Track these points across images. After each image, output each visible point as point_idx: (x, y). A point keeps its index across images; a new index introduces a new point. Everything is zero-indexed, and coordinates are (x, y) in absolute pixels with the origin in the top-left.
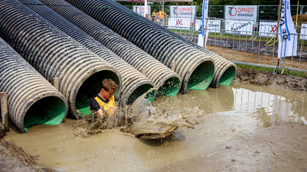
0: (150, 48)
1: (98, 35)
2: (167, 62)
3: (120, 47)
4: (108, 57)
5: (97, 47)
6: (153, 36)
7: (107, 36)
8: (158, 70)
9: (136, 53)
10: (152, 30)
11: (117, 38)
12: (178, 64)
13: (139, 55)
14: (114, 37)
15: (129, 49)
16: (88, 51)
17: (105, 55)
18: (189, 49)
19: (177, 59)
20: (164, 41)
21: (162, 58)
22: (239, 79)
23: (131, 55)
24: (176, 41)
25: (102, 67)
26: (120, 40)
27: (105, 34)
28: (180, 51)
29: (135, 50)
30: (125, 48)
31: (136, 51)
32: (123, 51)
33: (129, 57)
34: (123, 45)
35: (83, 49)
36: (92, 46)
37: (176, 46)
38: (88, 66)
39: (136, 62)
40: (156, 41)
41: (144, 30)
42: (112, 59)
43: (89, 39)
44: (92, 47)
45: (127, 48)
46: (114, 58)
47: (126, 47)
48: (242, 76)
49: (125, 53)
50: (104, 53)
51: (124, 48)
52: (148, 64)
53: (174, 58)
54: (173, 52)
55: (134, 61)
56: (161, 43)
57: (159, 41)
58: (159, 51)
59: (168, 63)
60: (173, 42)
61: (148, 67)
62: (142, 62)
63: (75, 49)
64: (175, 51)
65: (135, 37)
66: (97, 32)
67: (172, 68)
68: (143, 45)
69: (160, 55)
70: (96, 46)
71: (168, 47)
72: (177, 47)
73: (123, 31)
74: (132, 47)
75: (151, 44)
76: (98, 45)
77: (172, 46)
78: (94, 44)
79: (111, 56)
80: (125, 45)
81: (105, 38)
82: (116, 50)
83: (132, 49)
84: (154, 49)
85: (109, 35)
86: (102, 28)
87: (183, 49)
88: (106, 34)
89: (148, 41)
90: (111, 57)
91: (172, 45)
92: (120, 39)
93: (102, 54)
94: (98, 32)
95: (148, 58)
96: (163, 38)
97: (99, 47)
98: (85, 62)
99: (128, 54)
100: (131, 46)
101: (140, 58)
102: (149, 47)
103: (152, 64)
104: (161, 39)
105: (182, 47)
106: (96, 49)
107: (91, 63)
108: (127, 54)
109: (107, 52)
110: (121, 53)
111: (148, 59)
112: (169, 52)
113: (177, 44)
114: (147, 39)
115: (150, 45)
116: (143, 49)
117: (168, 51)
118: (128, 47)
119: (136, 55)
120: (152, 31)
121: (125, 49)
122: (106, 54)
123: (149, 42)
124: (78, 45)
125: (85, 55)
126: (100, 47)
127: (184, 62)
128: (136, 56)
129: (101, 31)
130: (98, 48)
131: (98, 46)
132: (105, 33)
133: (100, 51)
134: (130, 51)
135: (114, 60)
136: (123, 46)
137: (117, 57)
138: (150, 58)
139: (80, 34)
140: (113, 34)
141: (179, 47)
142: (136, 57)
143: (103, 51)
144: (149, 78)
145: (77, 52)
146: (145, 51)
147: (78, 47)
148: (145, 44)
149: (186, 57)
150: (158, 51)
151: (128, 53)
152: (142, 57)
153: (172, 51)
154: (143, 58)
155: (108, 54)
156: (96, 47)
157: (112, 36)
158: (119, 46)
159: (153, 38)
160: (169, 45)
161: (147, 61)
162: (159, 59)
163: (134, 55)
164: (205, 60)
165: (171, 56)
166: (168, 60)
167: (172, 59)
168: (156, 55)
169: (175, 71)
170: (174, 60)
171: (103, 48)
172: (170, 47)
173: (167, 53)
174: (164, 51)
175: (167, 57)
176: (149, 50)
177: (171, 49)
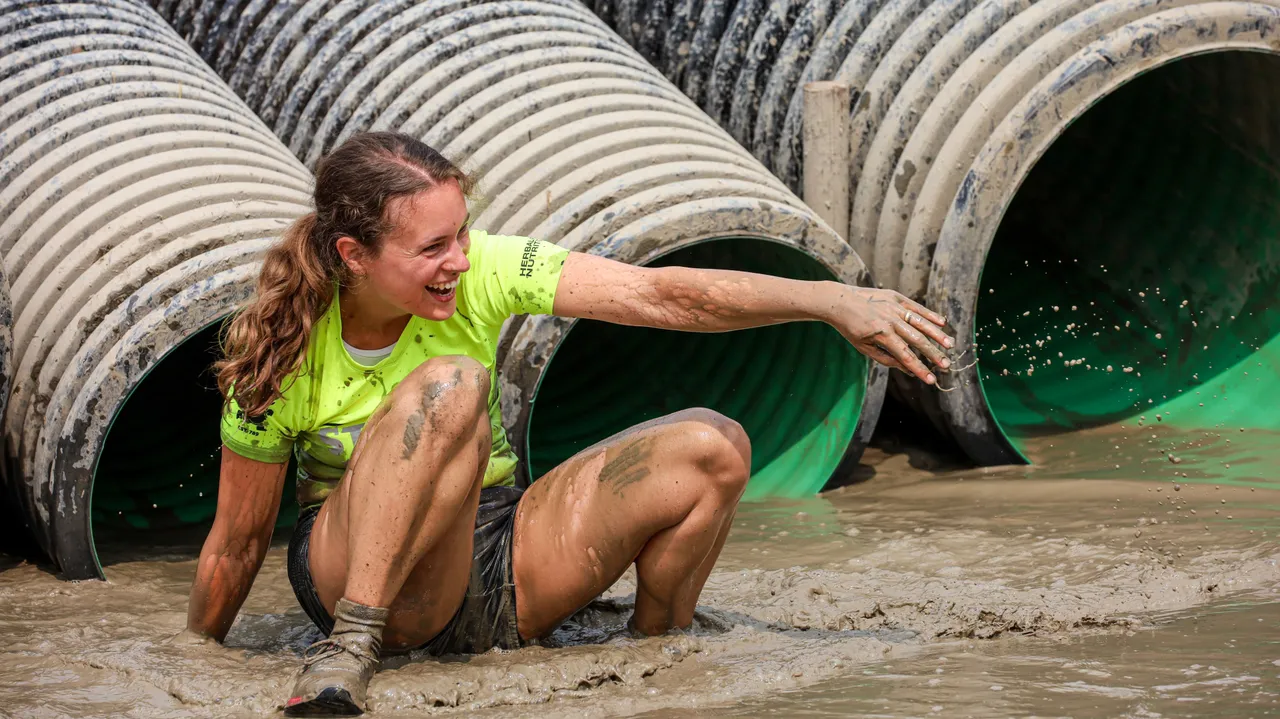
19: (880, 51)
21: (750, 52)
23: (355, 26)
33: (331, 48)
39: (381, 92)
52: (493, 106)
62: (440, 86)
69: (740, 17)
128: (411, 27)
149: (973, 19)
161: (493, 81)
162: (726, 67)
163: (385, 25)
164: (1182, 43)
165: (834, 23)
166: (801, 63)
167: (844, 51)
168: (707, 23)
169: (854, 183)
170: (855, 59)
175: (795, 38)
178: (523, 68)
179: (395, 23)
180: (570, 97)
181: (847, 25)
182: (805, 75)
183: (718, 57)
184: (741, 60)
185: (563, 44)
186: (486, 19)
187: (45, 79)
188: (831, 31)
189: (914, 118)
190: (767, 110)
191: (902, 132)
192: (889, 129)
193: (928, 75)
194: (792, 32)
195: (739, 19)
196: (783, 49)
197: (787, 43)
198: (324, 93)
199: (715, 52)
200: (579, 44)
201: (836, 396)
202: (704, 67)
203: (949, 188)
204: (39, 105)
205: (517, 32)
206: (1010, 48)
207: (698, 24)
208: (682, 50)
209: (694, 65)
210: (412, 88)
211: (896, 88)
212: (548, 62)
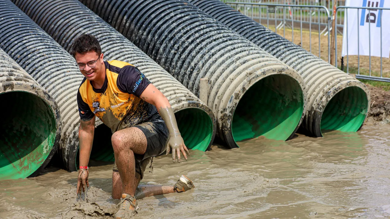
1: (65, 28)
5: (43, 52)
6: (178, 25)
7: (81, 29)
10: (181, 13)
11: (100, 32)
14: (95, 30)
17: (53, 66)
19: (213, 73)
20: (197, 35)
24: (221, 35)
26: (104, 37)
27: (78, 24)
28: (222, 55)
29: (126, 56)
30: (109, 51)
34: (108, 46)
36: (33, 49)
37: (218, 44)
40: (181, 36)
41: (163, 15)
42: (64, 72)
43: (34, 36)
44: (34, 52)
45: (114, 51)
46: (69, 71)
47: (112, 50)
50: (51, 63)
53: (210, 70)
54: (210, 58)
56: (190, 40)
57: (188, 36)
58: (183, 56)
60: (214, 38)
64: (213, 55)
65: (145, 30)
66: (65, 21)
68: (158, 45)
69: (185, 66)
70: (42, 49)
71: (201, 48)
72: (218, 48)
73: (125, 18)
75: (172, 42)
76: (47, 46)
77: (209, 46)
78: (39, 46)
79: (64, 67)
80: (110, 47)
81: (78, 33)
83: (121, 54)
84: (175, 54)
85: (85, 26)
86: (76, 13)
87: (229, 51)
88: (81, 25)
89: (166, 37)
91: (210, 43)
92: (105, 34)
93: (47, 64)
94: (67, 21)
96: (197, 29)
97: (47, 51)
100: (122, 49)
102: (167, 50)
104: (193, 31)
105: (229, 48)
106: (38, 55)
112: (202, 57)
113: (221, 40)
114: (166, 33)
115: (170, 45)
117: (199, 55)
118: (116, 50)
120: (178, 16)
121: (107, 55)
122: (56, 63)
123: (167, 39)
126: (49, 51)
129: (73, 19)
130: (44, 54)
131: (46, 50)
132: (78, 22)
135: (67, 76)
139: (20, 26)
140: (94, 24)
141: (224, 48)
143: (51, 59)
148: (161, 44)
149: (231, 68)
150: (182, 57)
153: (206, 57)
155: (60, 64)
156: (41, 51)
157: (90, 28)
159: (176, 31)
160: (204, 43)
162: (182, 74)
164: (270, 73)
165: (204, 67)
166: (198, 74)
167: (206, 73)
168: (179, 66)
169: (208, 97)
170: (208, 74)
171: (54, 53)
172: (205, 49)
173: (197, 60)
174: (193, 56)
175: (196, 70)
176: (167, 55)
177: (207, 51)
180: (158, 81)
181: (206, 68)
182: (198, 77)
183: (181, 73)
184: (185, 73)
185: (156, 71)
186: (141, 66)
187: (63, 77)
188: (203, 69)
189: (220, 86)
190: (191, 83)
191: (218, 88)
192: (215, 87)
193: (223, 78)
194: (196, 69)
196: (194, 72)
197: (195, 70)
199: (180, 71)
200: (158, 71)
201: (206, 135)
202: (178, 74)
203: (228, 98)
204: (62, 82)
205: (147, 68)
206: (238, 73)
207: (176, 66)
208: (173, 71)
209: (176, 74)
211: (216, 80)
212: (153, 74)
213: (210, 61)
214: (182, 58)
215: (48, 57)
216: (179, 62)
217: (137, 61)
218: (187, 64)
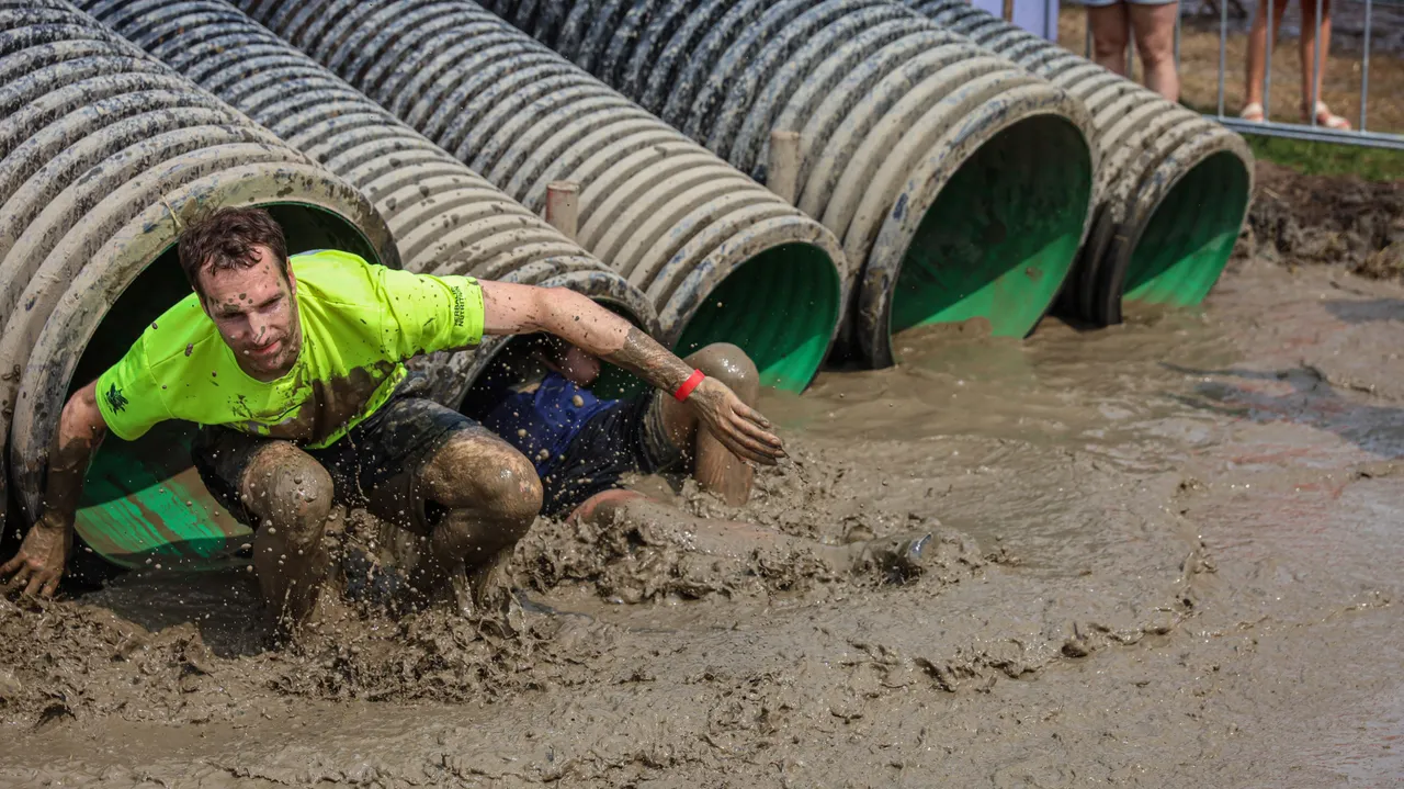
0: (606, 29)
2: (733, 134)
3: (379, 28)
4: (288, 104)
5: (208, 37)
8: (668, 197)
9: (500, 75)
12: (817, 151)
13: (523, 84)
15: (449, 45)
16: (137, 64)
17: (271, 92)
18: (895, 36)
19: (807, 112)
21: (695, 107)
22: (1271, 249)
23: (464, 90)
25: (248, 181)
28: (829, 49)
29: (492, 52)
30: (418, 33)
31: (499, 58)
32: (401, 58)
33: (449, 105)
35: (100, 46)
36: (166, 28)
37: (799, 10)
38: (149, 179)
39: (501, 137)
42: (322, 118)
44: (169, 36)
45: (434, 34)
46: (340, 113)
47: (427, 28)
48: (1293, 230)
49: (415, 72)
50: (258, 79)
51: (408, 39)
52: (592, 151)
53: (791, 102)
54: (781, 60)
55: (491, 132)
58: (672, 51)
59: (742, 144)
61: (594, 176)
62: (545, 137)
63: (43, 51)
64: (792, 47)
67: (772, 176)
68: (555, 9)
69: (684, 84)
70: (198, 25)
71: (740, 24)
72: (804, 21)
74: (469, 28)
76: (214, 16)
77: (770, 16)
78: (182, 14)
79: (312, 95)
80: (414, 16)
82: (352, 57)
83: (468, 44)
84: (632, 43)
87: (850, 34)
90: (312, 104)
93: (244, 85)
95: (591, 110)
97: (219, 34)
98: (118, 146)
99: (445, 81)
100: (462, 24)
101: (531, 109)
102: (599, 27)
103: (624, 154)
105: (847, 21)
106: (195, 50)
107: (166, 154)
108: (434, 79)
109: (280, 72)
110: (386, 74)
111: (593, 118)
112: (750, 56)
115: (607, 11)
116: (551, 40)
117: (738, 50)
118: (442, 29)
119: (505, 84)
121: (415, 47)
122: (274, 81)
124: (63, 21)
125: (119, 92)
126: (227, 33)
127: (865, 131)
128: (505, 94)
130: (216, 43)
131: (215, 29)
133: (232, 62)
134: (456, 61)
136: (405, 21)
137: (360, 106)
138: (608, 106)
142: (505, 105)
143: (251, 64)
144: (609, 260)
145: (61, 69)
146: (573, 57)
147: (67, 37)
149: (879, 93)
150: (666, 53)
151: (443, 71)
152: (545, 102)
153: (770, 53)
154: (556, 107)
155: (293, 85)
156: (200, 32)
158: (370, 25)
161: (585, 132)
162: (673, 115)
163: (488, 90)
165: (765, 91)
168: (655, 85)
171: (250, 43)
172: (758, 24)
173: (732, 66)
174: (712, 52)
175: (733, 100)
176: (597, 46)
177: (764, 34)
178: (602, 124)
179: (496, 89)
181: (775, 94)
182: (746, 125)
188: (762, 97)
193: (852, 130)
194: (730, 95)
195: (683, 85)
196: (724, 106)
197: (727, 104)
198: (452, 136)
210: (526, 135)
213: (789, 69)
214: (668, 58)
215: (234, 57)
216: (656, 72)
217: (536, 71)
218: (691, 77)
